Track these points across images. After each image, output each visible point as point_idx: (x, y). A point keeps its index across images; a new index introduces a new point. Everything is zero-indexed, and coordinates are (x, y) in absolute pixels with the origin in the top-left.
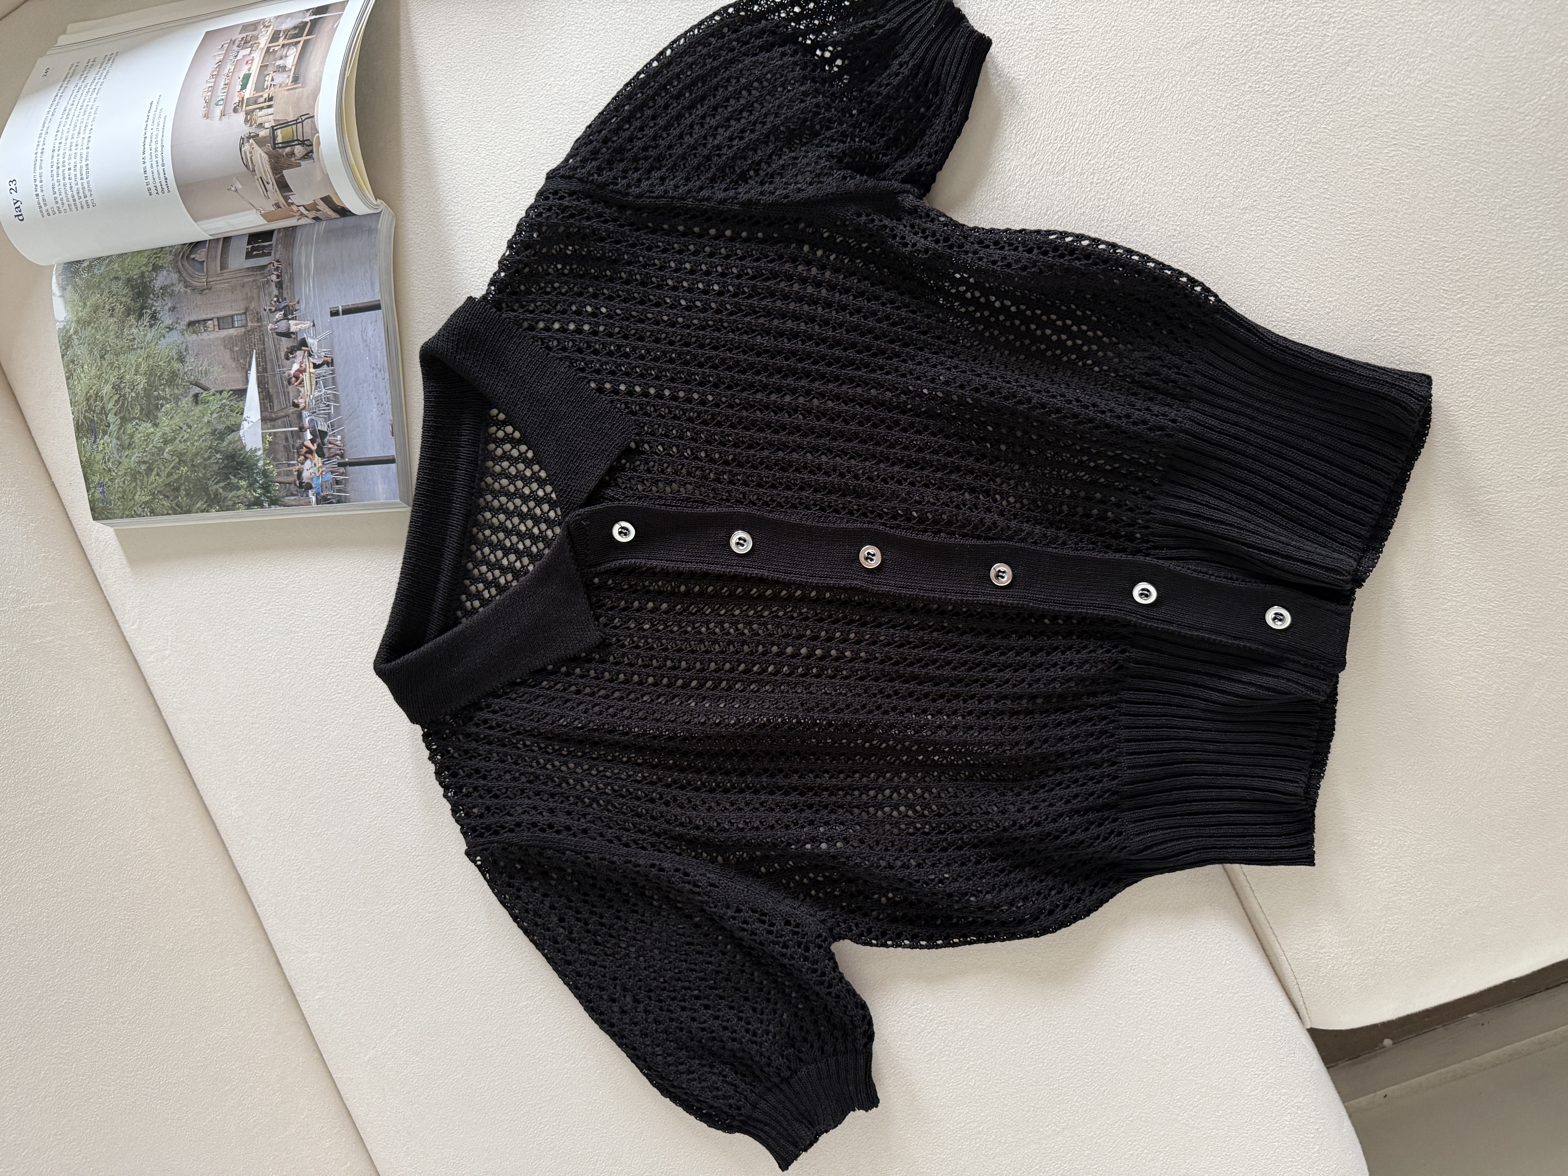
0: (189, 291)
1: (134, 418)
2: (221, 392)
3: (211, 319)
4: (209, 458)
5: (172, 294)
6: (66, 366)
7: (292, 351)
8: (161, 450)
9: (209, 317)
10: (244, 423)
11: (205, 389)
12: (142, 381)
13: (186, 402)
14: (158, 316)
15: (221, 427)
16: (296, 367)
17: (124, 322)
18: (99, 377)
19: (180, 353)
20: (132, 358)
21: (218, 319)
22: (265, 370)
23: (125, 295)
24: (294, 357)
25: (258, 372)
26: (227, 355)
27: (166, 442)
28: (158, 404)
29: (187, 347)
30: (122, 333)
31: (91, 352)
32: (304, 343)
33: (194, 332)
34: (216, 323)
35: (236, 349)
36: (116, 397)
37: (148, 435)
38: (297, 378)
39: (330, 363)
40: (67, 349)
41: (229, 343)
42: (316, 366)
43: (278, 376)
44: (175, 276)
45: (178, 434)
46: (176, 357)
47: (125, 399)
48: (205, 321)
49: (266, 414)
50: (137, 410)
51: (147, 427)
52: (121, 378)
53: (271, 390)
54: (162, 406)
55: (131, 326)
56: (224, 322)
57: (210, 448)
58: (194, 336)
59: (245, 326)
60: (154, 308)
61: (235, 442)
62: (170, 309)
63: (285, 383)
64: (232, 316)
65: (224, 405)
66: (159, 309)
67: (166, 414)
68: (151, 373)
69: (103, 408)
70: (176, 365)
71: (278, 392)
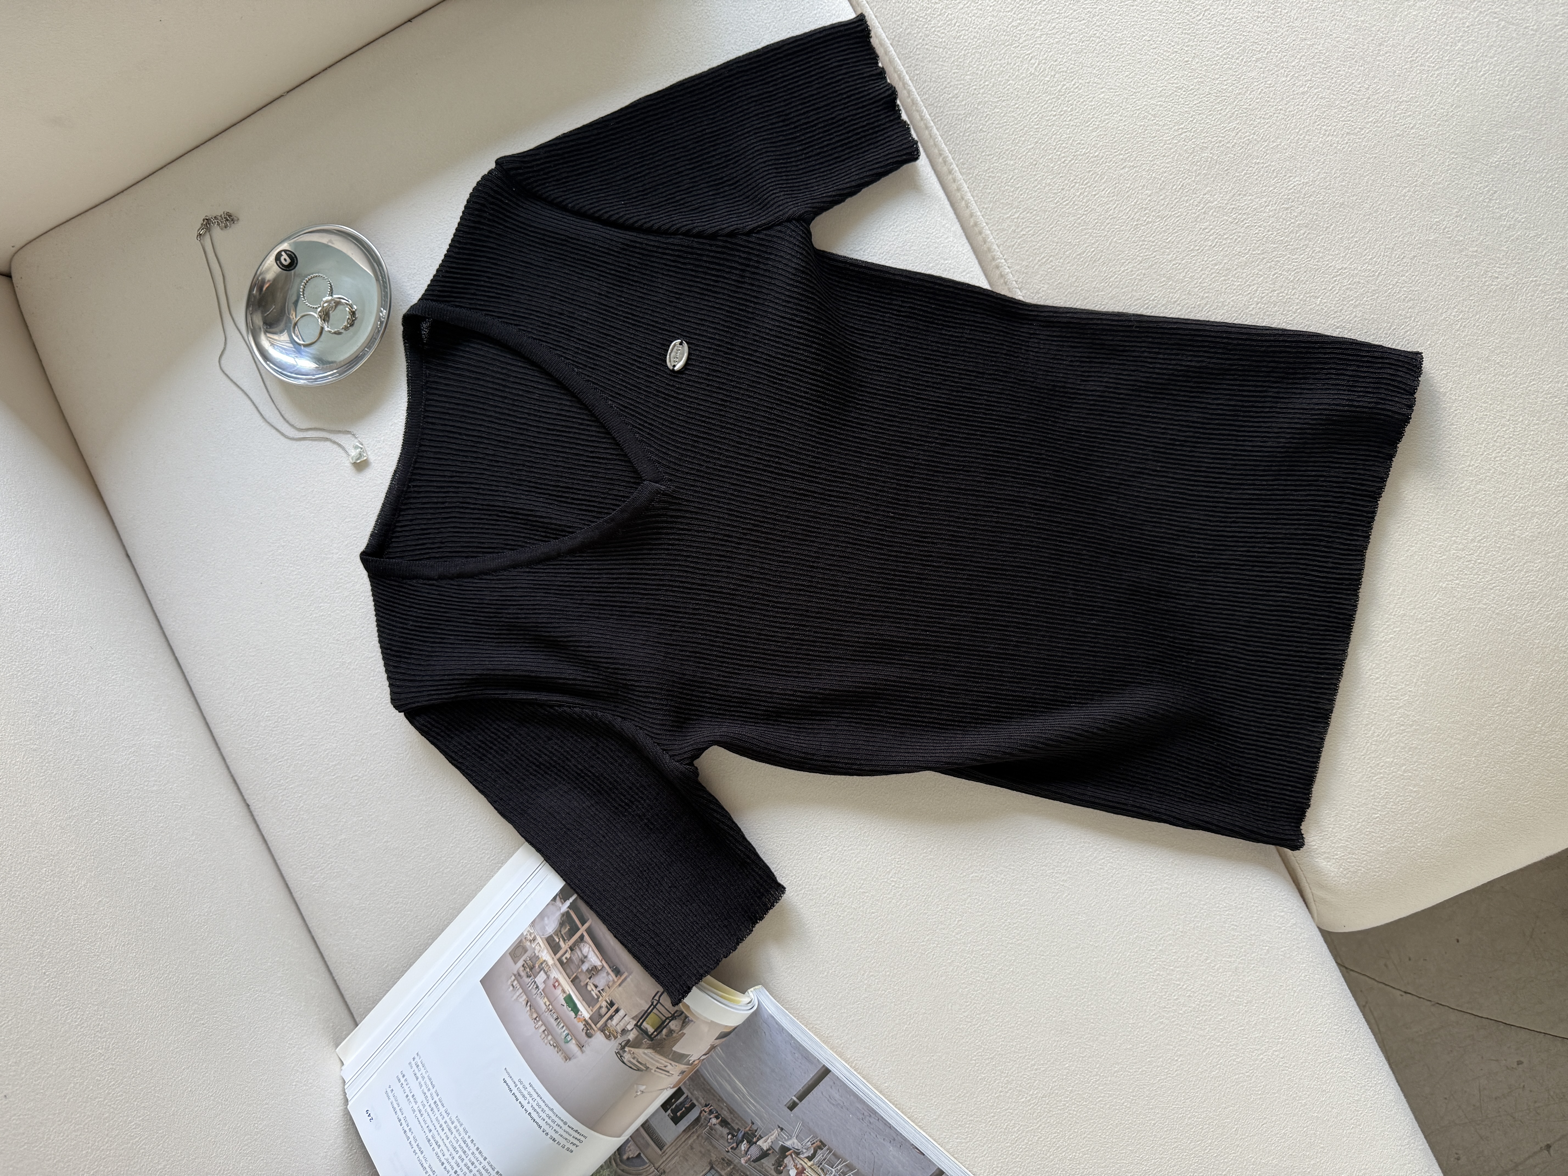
7: (779, 1164)
16: (793, 1173)
32: (784, 1150)
39: (822, 1146)
42: (810, 1159)
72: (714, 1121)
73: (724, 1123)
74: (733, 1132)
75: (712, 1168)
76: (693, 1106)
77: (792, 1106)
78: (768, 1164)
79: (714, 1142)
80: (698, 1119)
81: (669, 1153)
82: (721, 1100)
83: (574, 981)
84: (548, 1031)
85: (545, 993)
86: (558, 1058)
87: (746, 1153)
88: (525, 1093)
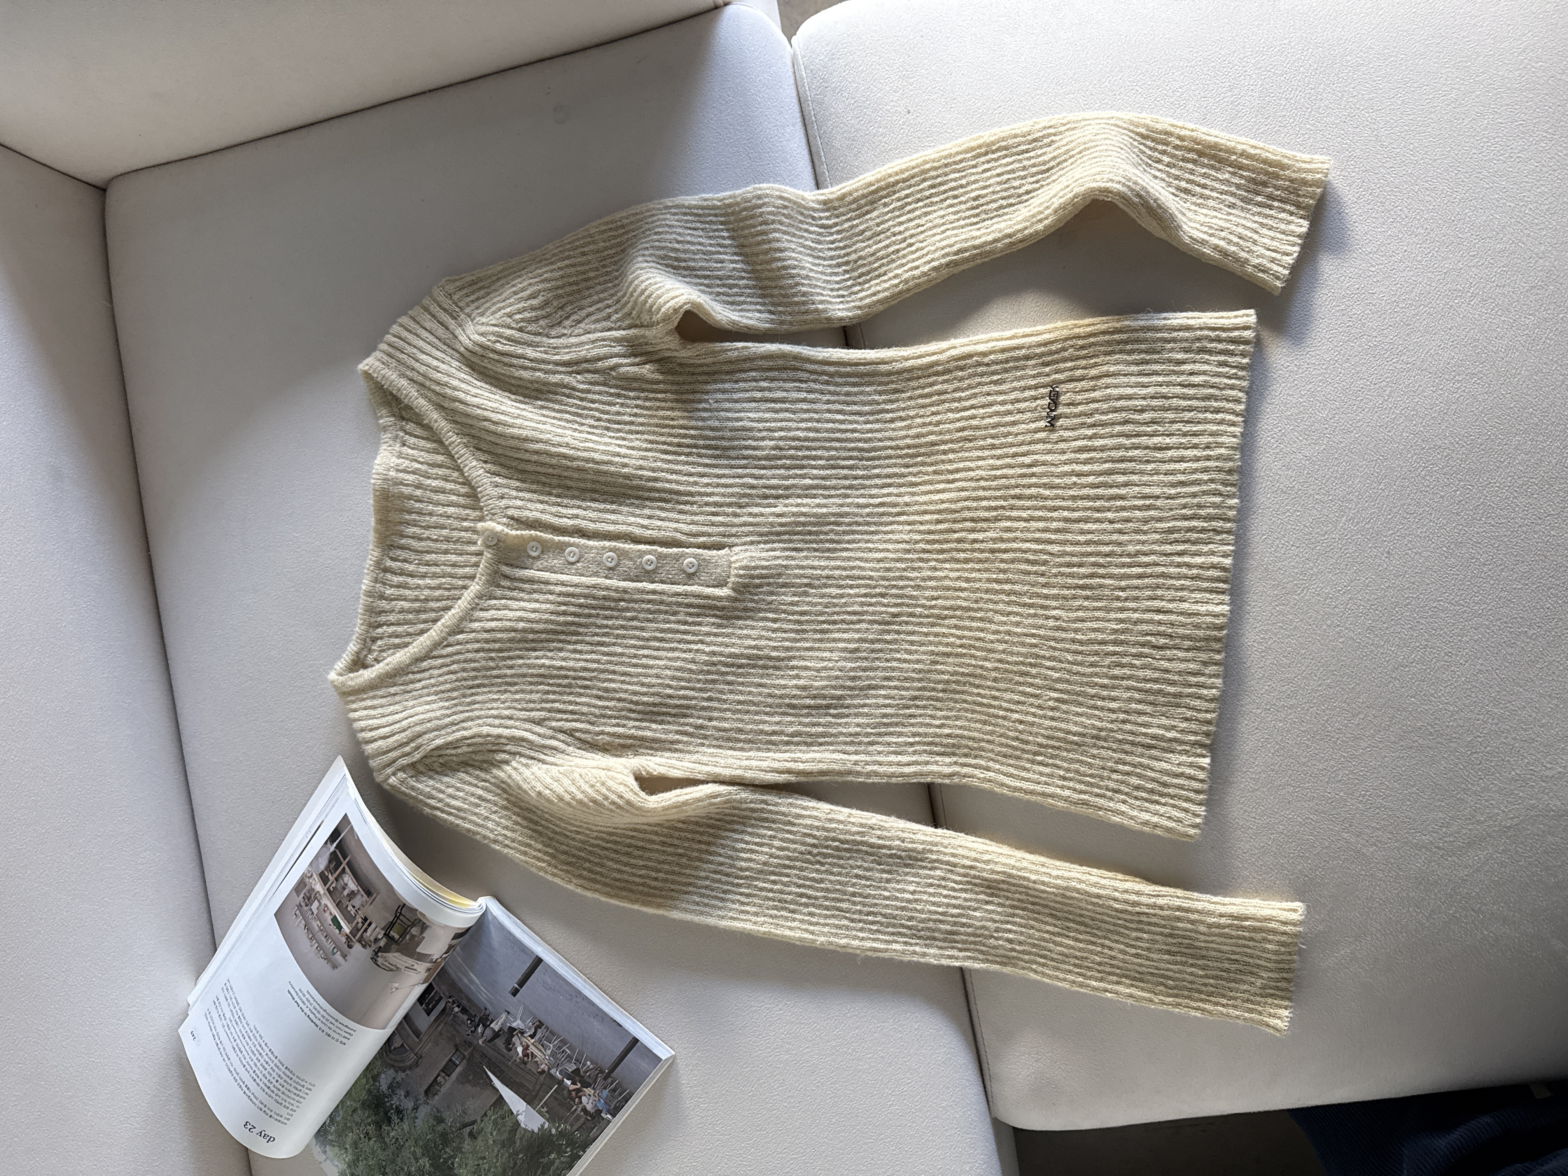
0: (409, 1072)
2: (485, 1115)
3: (438, 1076)
4: (515, 1164)
5: (399, 1085)
7: (509, 1043)
9: (435, 1075)
10: (519, 1117)
11: (473, 1123)
12: (425, 1162)
13: (467, 1145)
14: (402, 1108)
15: (506, 1135)
16: (520, 1050)
17: (381, 1135)
19: (435, 1118)
20: (406, 1153)
21: (442, 1071)
22: (503, 1073)
23: (368, 1117)
24: (514, 1044)
25: (499, 1078)
26: (468, 1087)
28: (449, 1166)
29: (437, 1109)
32: (512, 1030)
33: (434, 1095)
34: (443, 1075)
35: (471, 1078)
38: (527, 1055)
41: (464, 1079)
42: (532, 1036)
43: (514, 1067)
44: (391, 1072)
46: (435, 1123)
48: (435, 1080)
49: (527, 1098)
53: (518, 1080)
54: (453, 1164)
55: (388, 1134)
56: (447, 1070)
57: (510, 1156)
58: (436, 1097)
59: (464, 1057)
60: (394, 1107)
61: (524, 1136)
62: (405, 1097)
64: (450, 1060)
65: (496, 1119)
66: (398, 1103)
67: (460, 1166)
68: (427, 1150)
70: (440, 1128)
71: (523, 1077)
72: (456, 1009)
73: (464, 1011)
74: (471, 1018)
75: (457, 1050)
76: (441, 998)
77: (515, 992)
78: (500, 1043)
79: (458, 1027)
80: (444, 1010)
81: (424, 1039)
82: (461, 991)
83: (338, 905)
84: (320, 947)
85: (318, 918)
86: (327, 967)
87: (483, 1033)
88: (305, 999)
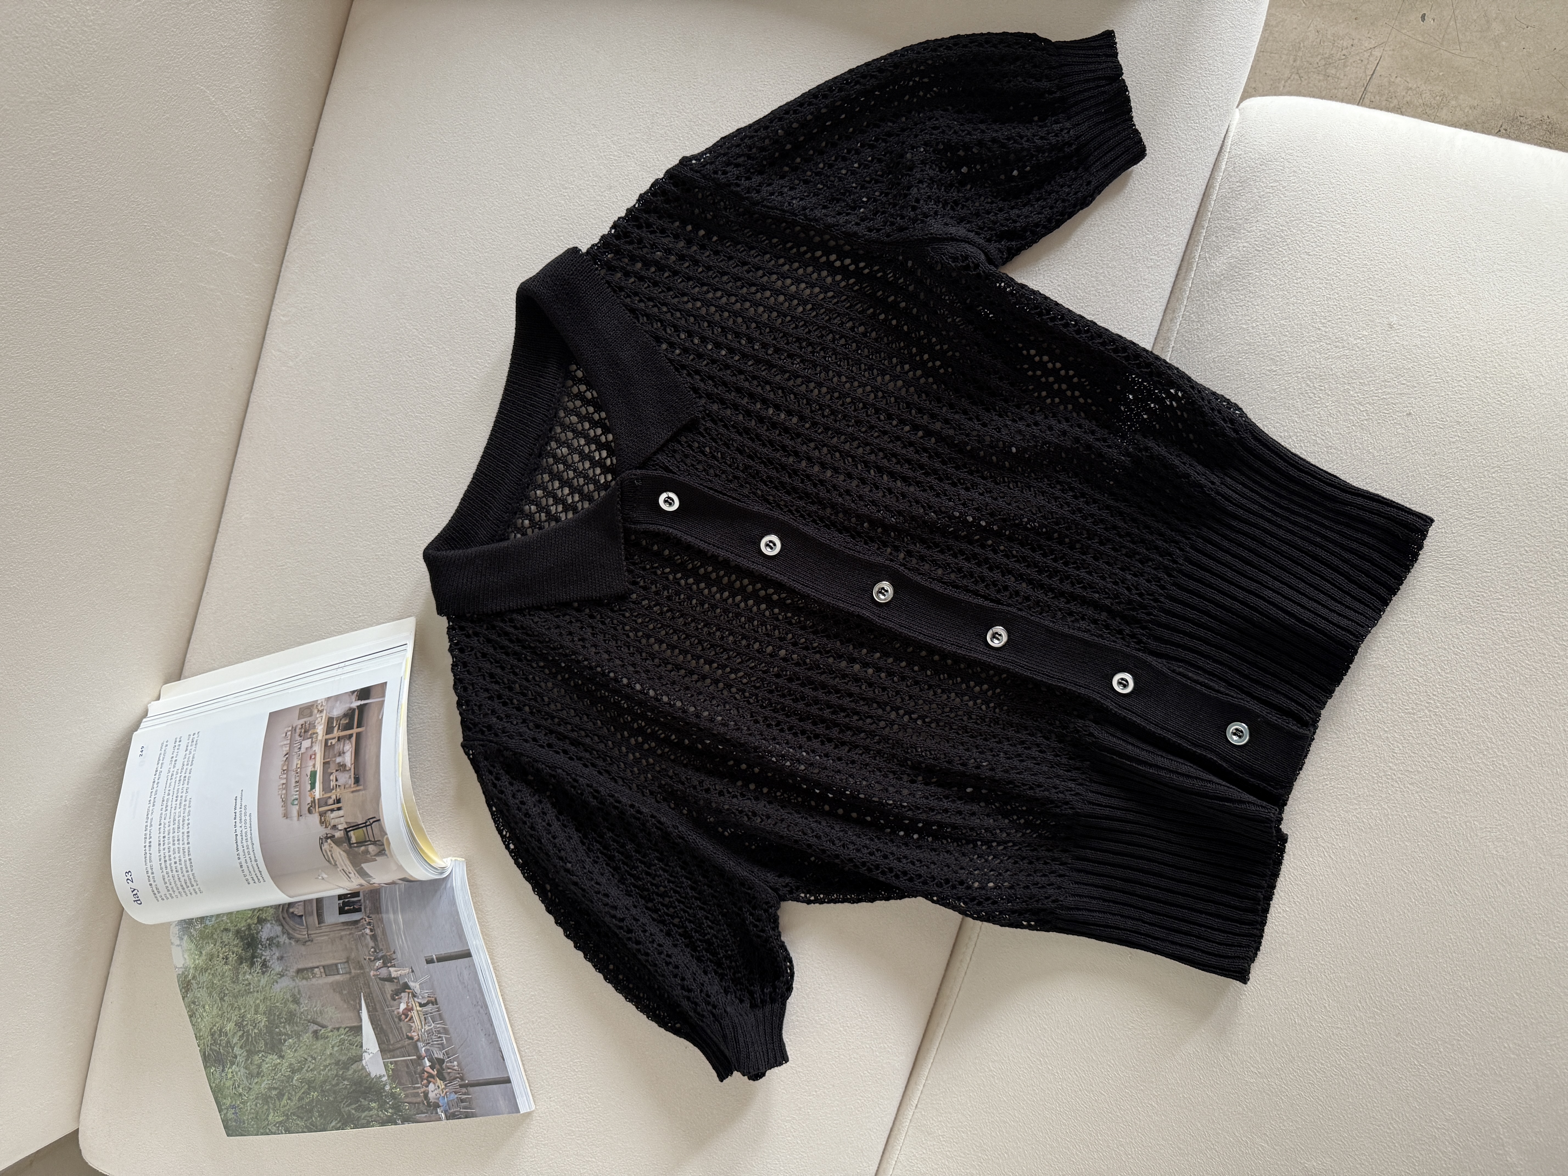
0: (293, 943)
1: (260, 1051)
2: (338, 1029)
3: (317, 967)
4: (337, 1084)
5: (278, 945)
6: (188, 1006)
7: (397, 993)
8: (290, 1079)
9: (315, 965)
10: (365, 1054)
11: (323, 1026)
12: (262, 1020)
13: (307, 1037)
14: (269, 964)
15: (344, 1058)
16: (403, 1006)
17: (238, 969)
18: (222, 1016)
19: (293, 996)
20: (250, 1000)
21: (324, 967)
22: (375, 1009)
23: (236, 947)
24: (401, 998)
25: (369, 1011)
26: (337, 998)
27: (293, 1072)
28: (280, 1039)
29: (299, 991)
30: (238, 979)
31: (210, 994)
32: (406, 986)
33: (303, 978)
34: (322, 970)
35: (345, 992)
36: (240, 1033)
37: (276, 1065)
38: (407, 1016)
39: (435, 1002)
40: (187, 992)
41: (337, 987)
42: (421, 1005)
43: (388, 1015)
44: (278, 929)
45: (304, 1065)
46: (291, 999)
47: (248, 1035)
48: (312, 968)
49: (383, 1046)
50: (262, 1044)
51: (273, 1059)
52: (243, 1017)
53: (384, 1027)
54: (285, 1041)
55: (245, 973)
56: (330, 970)
57: (336, 1076)
58: (304, 982)
59: (350, 973)
60: (263, 958)
61: (359, 1071)
62: (278, 959)
63: (396, 1020)
64: (336, 965)
65: (344, 1040)
66: (268, 958)
67: (290, 1047)
68: (269, 1012)
69: (228, 1042)
70: (292, 1006)
71: (391, 1028)
72: (368, 931)
73: (374, 938)
75: (347, 962)
76: (359, 910)
77: (430, 961)
79: (359, 946)
80: (358, 921)
81: (324, 930)
82: (381, 920)
83: (326, 764)
84: (286, 786)
85: (302, 758)
86: (280, 811)
88: (243, 818)
